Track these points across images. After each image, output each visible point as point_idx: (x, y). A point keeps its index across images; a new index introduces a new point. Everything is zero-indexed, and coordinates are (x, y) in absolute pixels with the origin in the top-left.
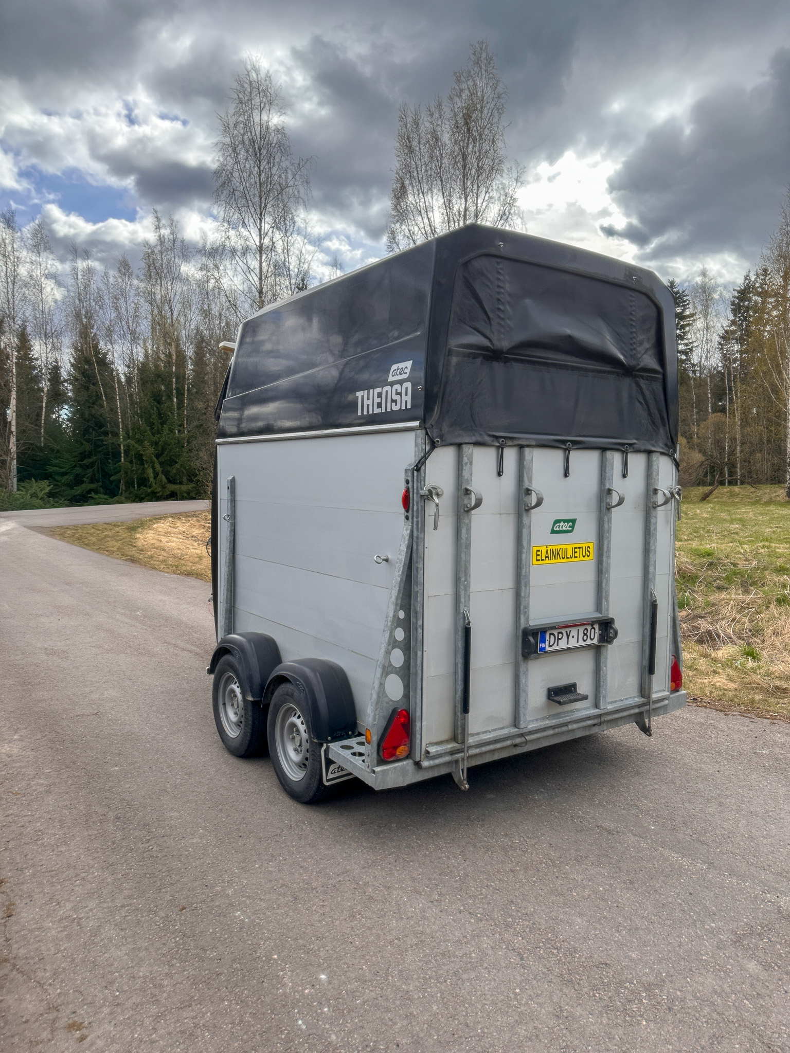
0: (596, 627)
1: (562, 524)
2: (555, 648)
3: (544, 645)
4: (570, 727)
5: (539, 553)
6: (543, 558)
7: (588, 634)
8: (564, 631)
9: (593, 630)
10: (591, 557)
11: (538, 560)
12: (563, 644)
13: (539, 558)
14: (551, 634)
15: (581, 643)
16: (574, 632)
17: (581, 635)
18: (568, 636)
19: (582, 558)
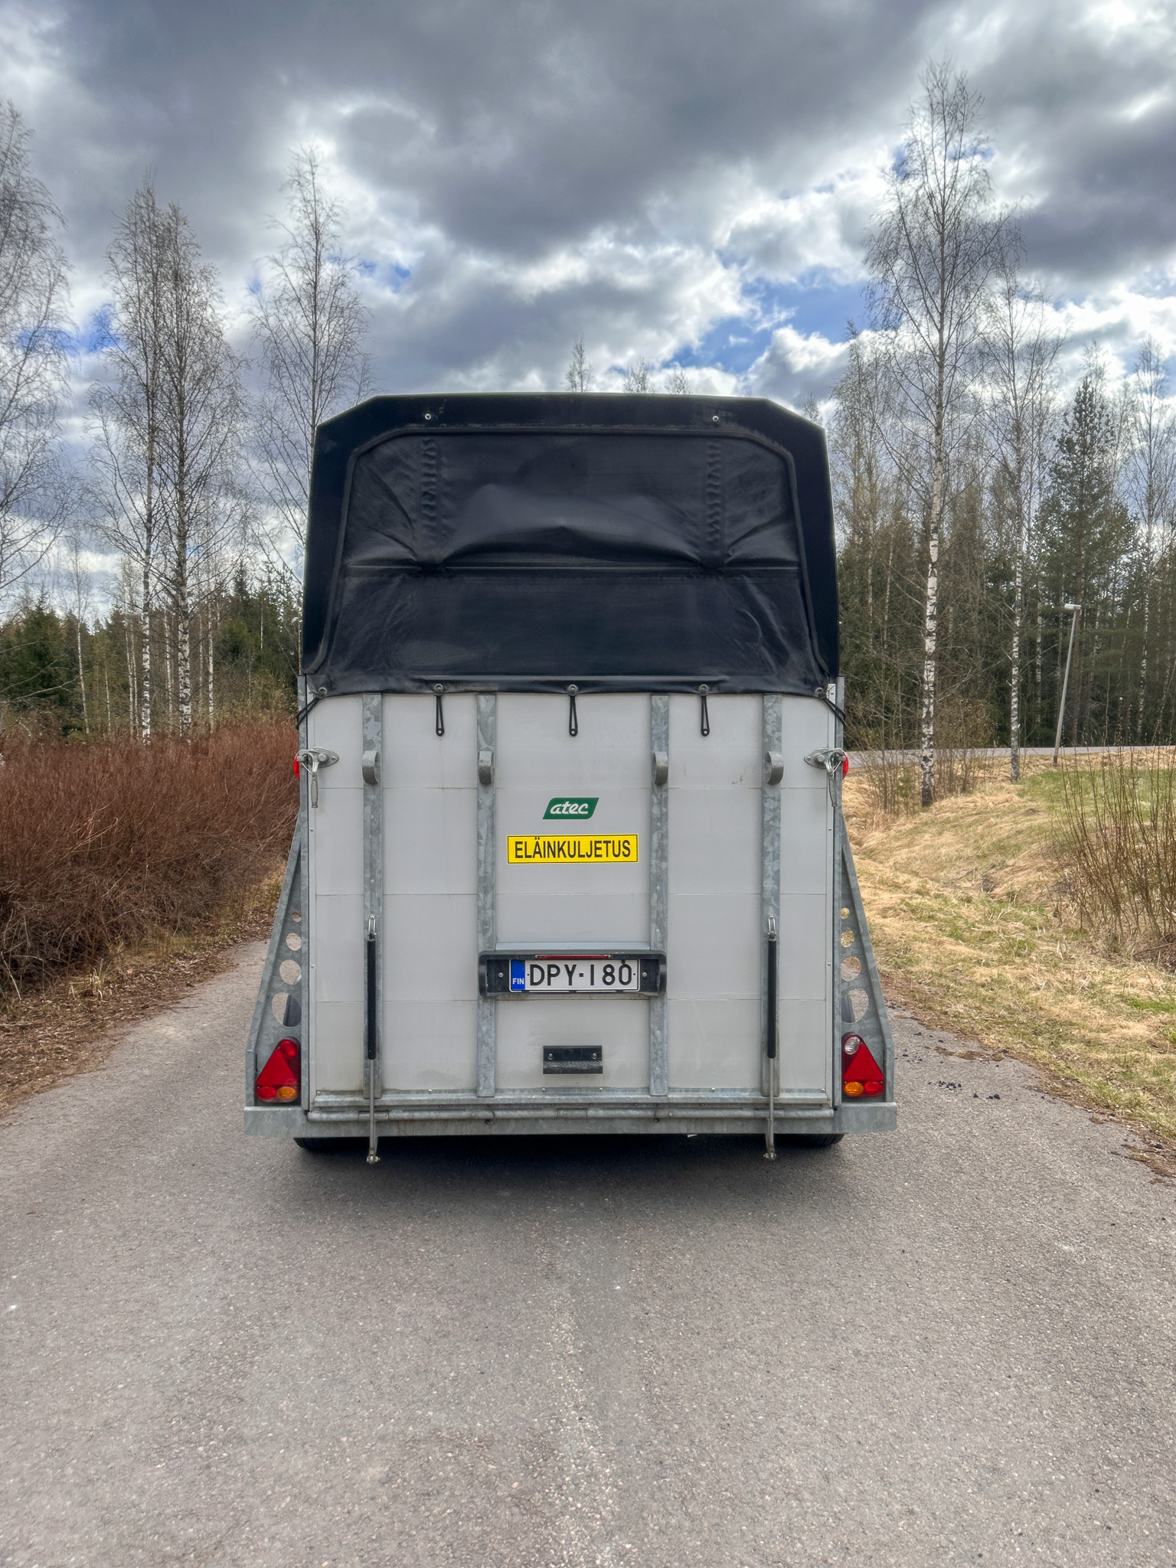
0: (634, 966)
1: (567, 804)
2: (544, 987)
3: (520, 981)
4: (591, 1113)
5: (519, 846)
6: (530, 852)
7: (616, 974)
8: (561, 964)
9: (625, 971)
10: (633, 857)
11: (517, 857)
12: (560, 983)
13: (520, 853)
14: (532, 967)
15: (599, 985)
16: (583, 967)
17: (599, 974)
18: (570, 974)
19: (611, 858)
